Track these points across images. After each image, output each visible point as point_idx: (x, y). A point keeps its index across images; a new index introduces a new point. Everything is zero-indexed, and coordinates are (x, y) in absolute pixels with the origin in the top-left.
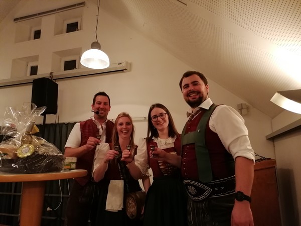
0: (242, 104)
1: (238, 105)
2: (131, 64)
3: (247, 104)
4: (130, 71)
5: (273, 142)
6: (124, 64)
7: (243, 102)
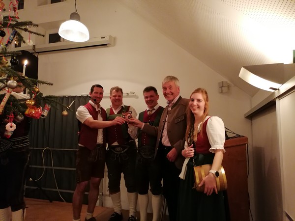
0: (222, 82)
1: (219, 83)
2: (115, 39)
3: (229, 82)
4: (114, 45)
5: (252, 120)
6: (107, 38)
7: (224, 79)
